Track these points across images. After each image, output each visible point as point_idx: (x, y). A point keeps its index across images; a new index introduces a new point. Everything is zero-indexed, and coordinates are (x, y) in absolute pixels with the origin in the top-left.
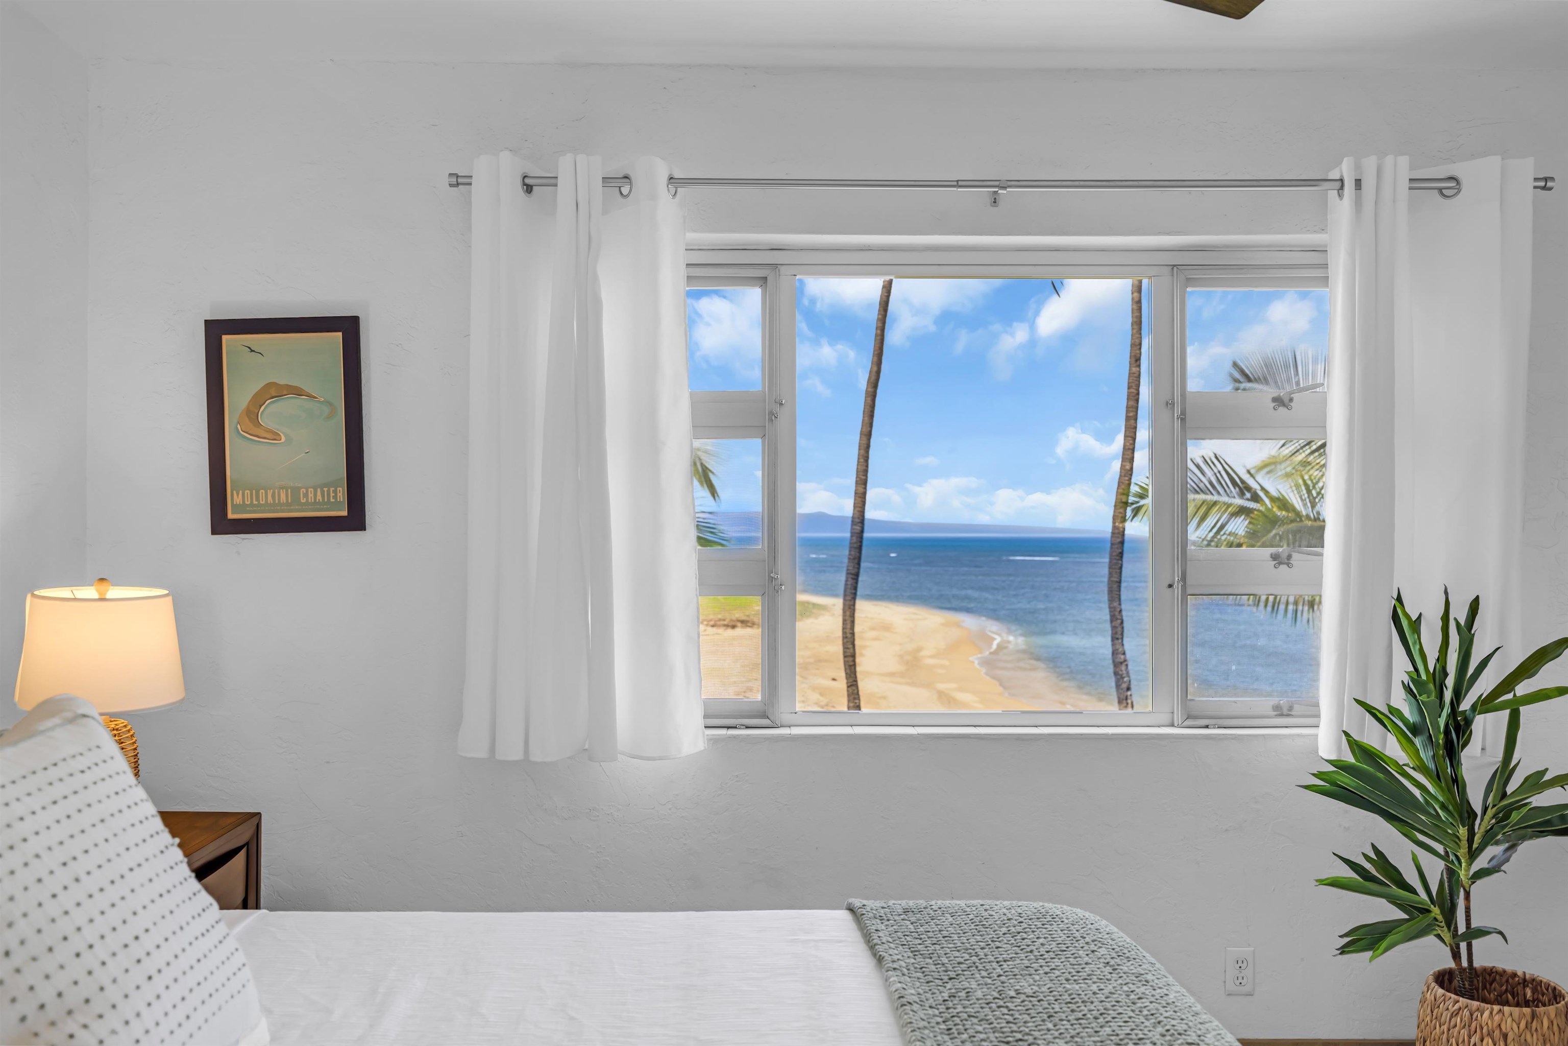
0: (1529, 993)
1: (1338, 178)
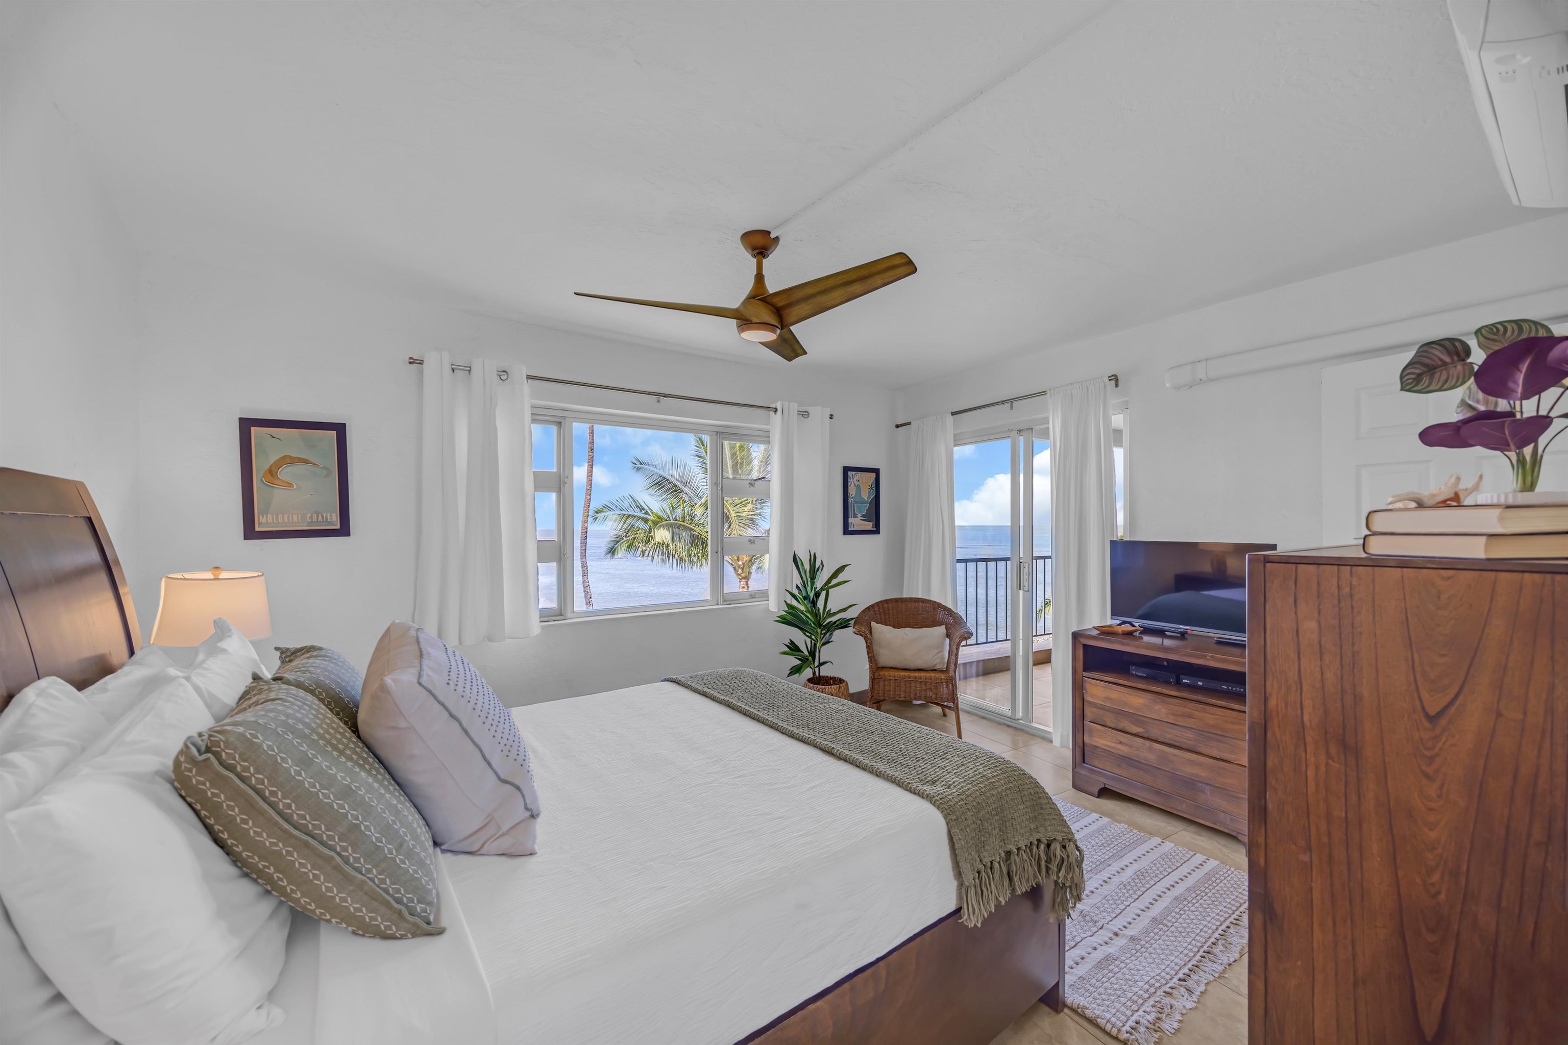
0: (831, 683)
1: (774, 407)
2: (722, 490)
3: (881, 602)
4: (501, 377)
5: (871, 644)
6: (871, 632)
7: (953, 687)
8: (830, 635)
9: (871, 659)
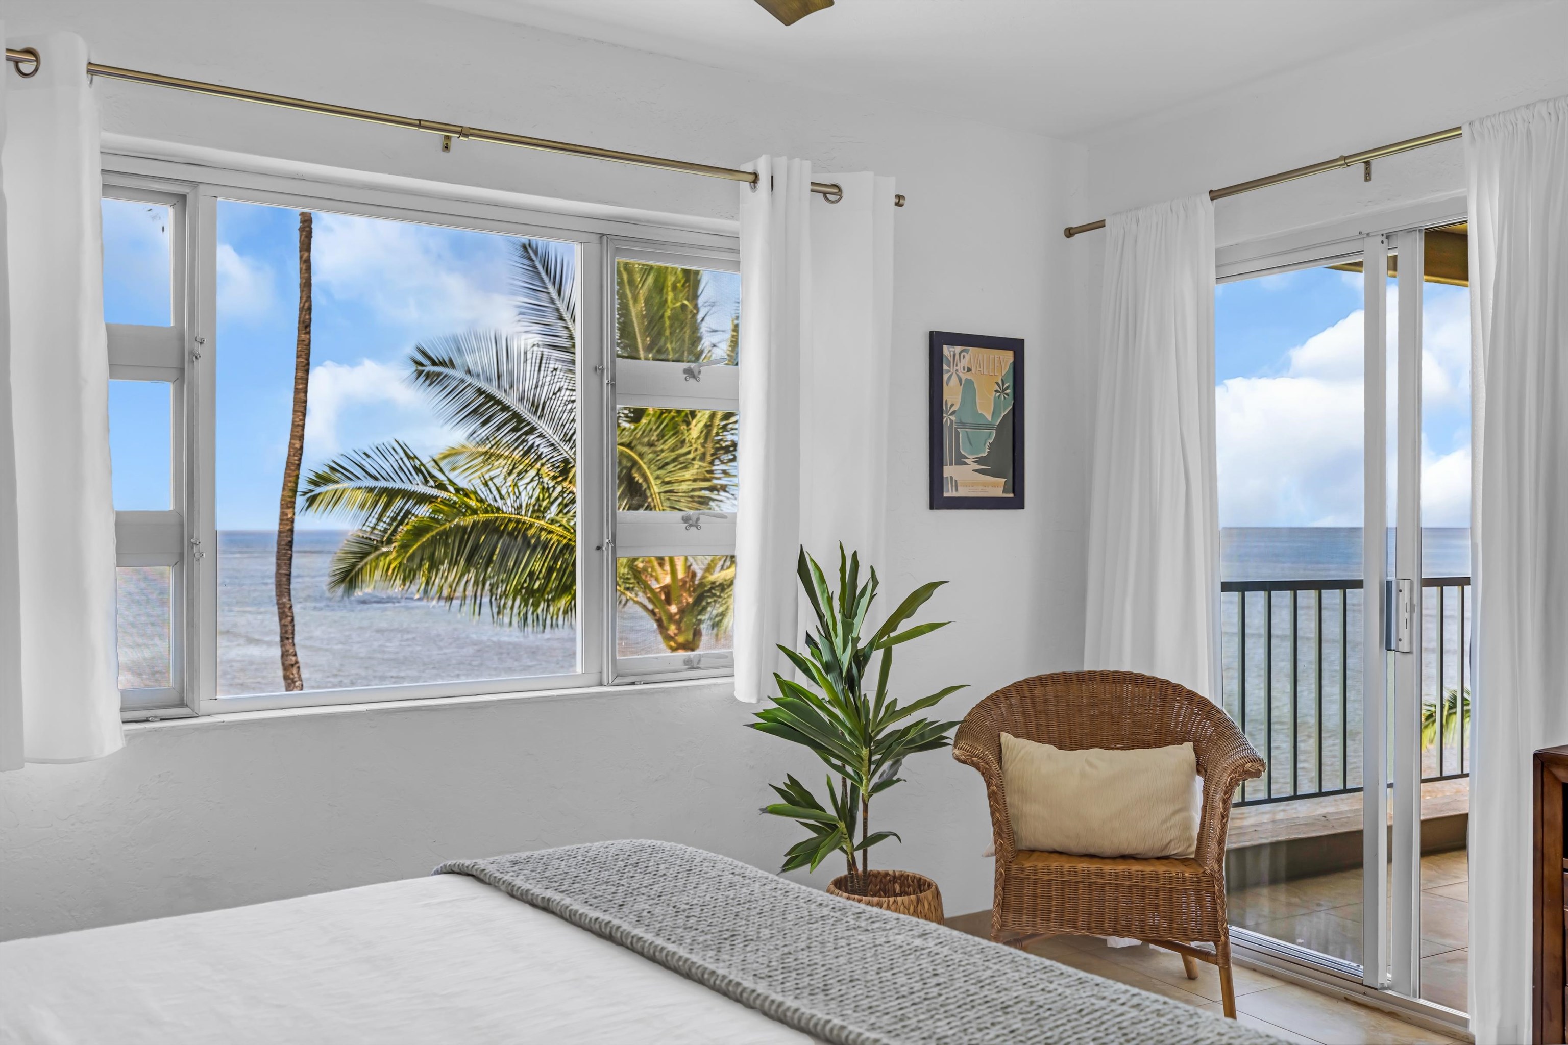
0: (897, 887)
1: (751, 171)
2: (613, 386)
3: (1026, 681)
4: (21, 65)
5: (1001, 787)
6: (1000, 760)
7: (1214, 901)
8: (892, 766)
9: (1000, 828)
